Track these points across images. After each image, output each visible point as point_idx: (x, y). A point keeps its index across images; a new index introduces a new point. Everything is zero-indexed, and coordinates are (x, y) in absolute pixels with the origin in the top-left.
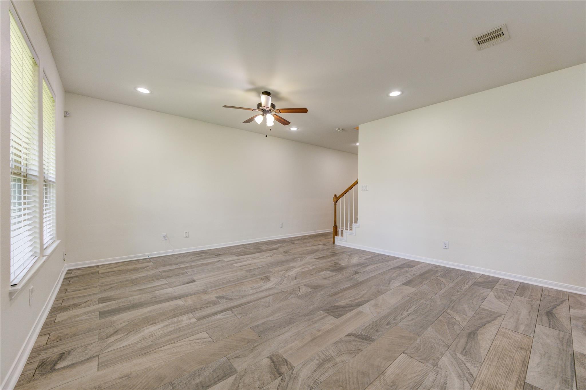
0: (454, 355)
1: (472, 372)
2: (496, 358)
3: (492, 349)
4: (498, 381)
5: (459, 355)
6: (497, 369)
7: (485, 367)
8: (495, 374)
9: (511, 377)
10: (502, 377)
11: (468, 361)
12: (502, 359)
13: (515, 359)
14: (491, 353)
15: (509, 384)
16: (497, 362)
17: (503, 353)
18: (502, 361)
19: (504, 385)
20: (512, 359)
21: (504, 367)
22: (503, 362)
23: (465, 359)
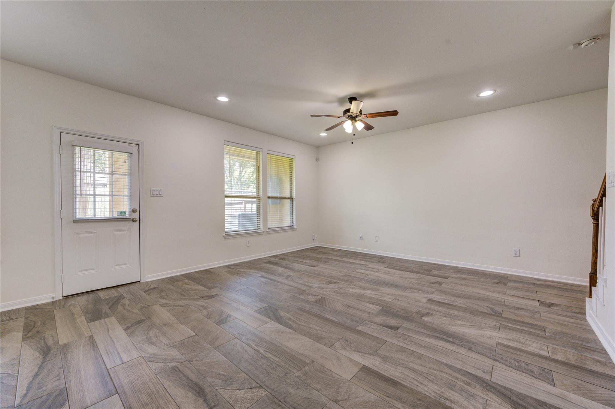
0: (177, 361)
1: (153, 363)
2: (155, 390)
3: (166, 395)
4: (134, 375)
5: (175, 364)
6: (143, 382)
7: (152, 375)
8: (141, 377)
9: (129, 386)
10: (135, 379)
11: (165, 366)
12: (149, 394)
13: (141, 406)
14: (163, 390)
15: (126, 380)
16: (149, 387)
17: (155, 401)
18: (148, 392)
19: (128, 376)
20: (143, 403)
21: (141, 389)
22: (146, 392)
23: (168, 365)
